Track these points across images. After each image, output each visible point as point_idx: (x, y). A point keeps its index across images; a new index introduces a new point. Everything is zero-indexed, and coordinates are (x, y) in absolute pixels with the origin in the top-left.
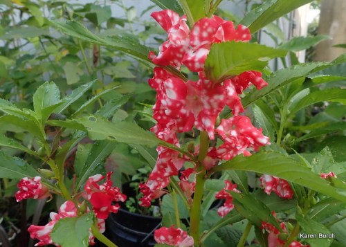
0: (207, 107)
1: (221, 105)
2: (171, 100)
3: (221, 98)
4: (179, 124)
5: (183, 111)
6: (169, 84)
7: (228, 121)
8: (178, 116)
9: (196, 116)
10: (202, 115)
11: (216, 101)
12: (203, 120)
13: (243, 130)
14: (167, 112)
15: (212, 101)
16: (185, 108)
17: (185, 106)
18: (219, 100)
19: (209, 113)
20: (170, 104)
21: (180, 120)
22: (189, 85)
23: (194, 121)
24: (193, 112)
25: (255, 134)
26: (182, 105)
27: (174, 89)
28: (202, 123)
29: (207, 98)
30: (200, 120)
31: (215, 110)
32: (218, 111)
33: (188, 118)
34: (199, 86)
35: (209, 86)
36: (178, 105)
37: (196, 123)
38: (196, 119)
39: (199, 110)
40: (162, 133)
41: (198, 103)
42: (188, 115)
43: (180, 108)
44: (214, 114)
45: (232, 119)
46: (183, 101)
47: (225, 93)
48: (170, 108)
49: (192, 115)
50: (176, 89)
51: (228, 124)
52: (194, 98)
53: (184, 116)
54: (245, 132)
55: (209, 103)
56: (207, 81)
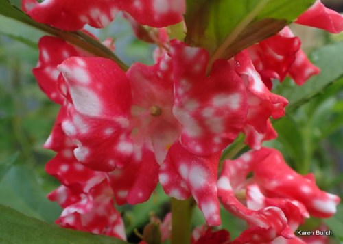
0: (191, 130)
1: (233, 123)
2: (87, 119)
3: (234, 102)
4: (117, 185)
5: (125, 147)
6: (78, 70)
7: (239, 164)
8: (111, 162)
9: (161, 158)
10: (179, 154)
11: (219, 112)
12: (183, 169)
13: (274, 184)
14: (81, 153)
15: (208, 113)
16: (128, 139)
17: (128, 133)
18: (227, 108)
19: (198, 149)
20: (84, 130)
21: (117, 173)
22: (138, 76)
23: (157, 171)
24: (151, 148)
25: (306, 190)
26: (119, 130)
27: (92, 86)
28: (180, 177)
29: (193, 106)
30: (173, 169)
31: (217, 140)
32: (227, 141)
33: (140, 164)
34: (166, 74)
35: (197, 68)
36: (109, 132)
37: (163, 179)
38: (163, 166)
39: (170, 140)
40: (72, 209)
41: (164, 124)
42: (138, 156)
43: (114, 139)
44: (215, 150)
45: (247, 157)
46: (122, 121)
47: (242, 87)
48: (86, 141)
49: (149, 156)
50: (99, 86)
51: (239, 171)
52: (154, 109)
53: (127, 161)
54: (279, 188)
55: (199, 119)
56: (191, 51)
